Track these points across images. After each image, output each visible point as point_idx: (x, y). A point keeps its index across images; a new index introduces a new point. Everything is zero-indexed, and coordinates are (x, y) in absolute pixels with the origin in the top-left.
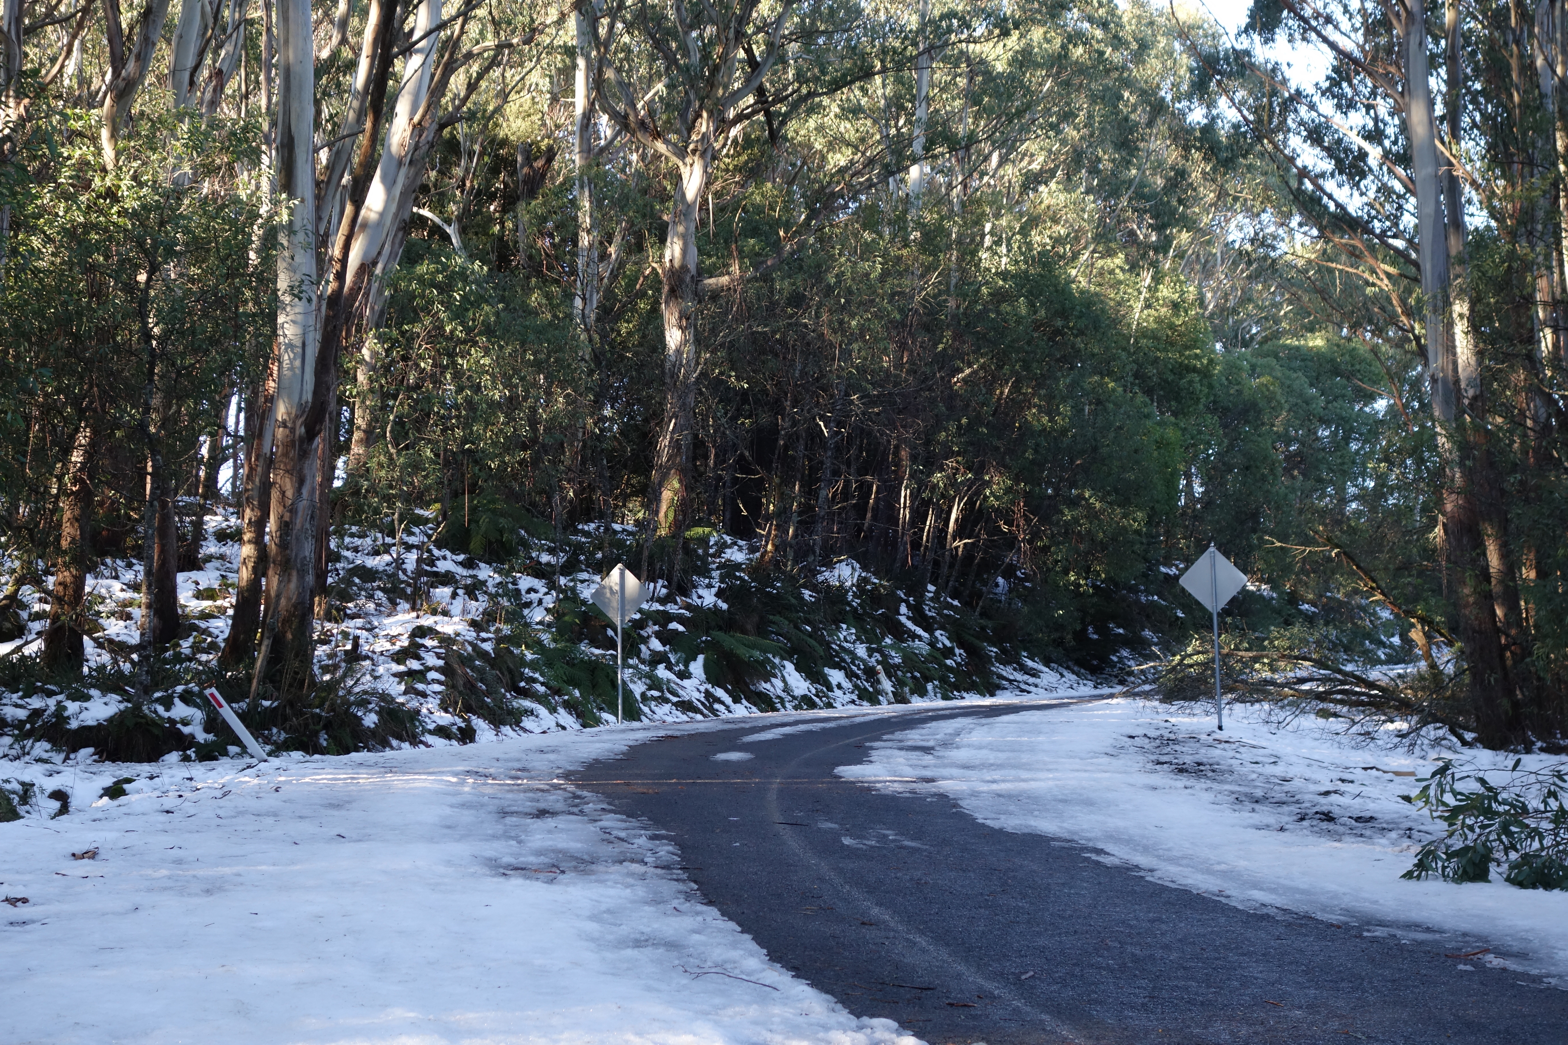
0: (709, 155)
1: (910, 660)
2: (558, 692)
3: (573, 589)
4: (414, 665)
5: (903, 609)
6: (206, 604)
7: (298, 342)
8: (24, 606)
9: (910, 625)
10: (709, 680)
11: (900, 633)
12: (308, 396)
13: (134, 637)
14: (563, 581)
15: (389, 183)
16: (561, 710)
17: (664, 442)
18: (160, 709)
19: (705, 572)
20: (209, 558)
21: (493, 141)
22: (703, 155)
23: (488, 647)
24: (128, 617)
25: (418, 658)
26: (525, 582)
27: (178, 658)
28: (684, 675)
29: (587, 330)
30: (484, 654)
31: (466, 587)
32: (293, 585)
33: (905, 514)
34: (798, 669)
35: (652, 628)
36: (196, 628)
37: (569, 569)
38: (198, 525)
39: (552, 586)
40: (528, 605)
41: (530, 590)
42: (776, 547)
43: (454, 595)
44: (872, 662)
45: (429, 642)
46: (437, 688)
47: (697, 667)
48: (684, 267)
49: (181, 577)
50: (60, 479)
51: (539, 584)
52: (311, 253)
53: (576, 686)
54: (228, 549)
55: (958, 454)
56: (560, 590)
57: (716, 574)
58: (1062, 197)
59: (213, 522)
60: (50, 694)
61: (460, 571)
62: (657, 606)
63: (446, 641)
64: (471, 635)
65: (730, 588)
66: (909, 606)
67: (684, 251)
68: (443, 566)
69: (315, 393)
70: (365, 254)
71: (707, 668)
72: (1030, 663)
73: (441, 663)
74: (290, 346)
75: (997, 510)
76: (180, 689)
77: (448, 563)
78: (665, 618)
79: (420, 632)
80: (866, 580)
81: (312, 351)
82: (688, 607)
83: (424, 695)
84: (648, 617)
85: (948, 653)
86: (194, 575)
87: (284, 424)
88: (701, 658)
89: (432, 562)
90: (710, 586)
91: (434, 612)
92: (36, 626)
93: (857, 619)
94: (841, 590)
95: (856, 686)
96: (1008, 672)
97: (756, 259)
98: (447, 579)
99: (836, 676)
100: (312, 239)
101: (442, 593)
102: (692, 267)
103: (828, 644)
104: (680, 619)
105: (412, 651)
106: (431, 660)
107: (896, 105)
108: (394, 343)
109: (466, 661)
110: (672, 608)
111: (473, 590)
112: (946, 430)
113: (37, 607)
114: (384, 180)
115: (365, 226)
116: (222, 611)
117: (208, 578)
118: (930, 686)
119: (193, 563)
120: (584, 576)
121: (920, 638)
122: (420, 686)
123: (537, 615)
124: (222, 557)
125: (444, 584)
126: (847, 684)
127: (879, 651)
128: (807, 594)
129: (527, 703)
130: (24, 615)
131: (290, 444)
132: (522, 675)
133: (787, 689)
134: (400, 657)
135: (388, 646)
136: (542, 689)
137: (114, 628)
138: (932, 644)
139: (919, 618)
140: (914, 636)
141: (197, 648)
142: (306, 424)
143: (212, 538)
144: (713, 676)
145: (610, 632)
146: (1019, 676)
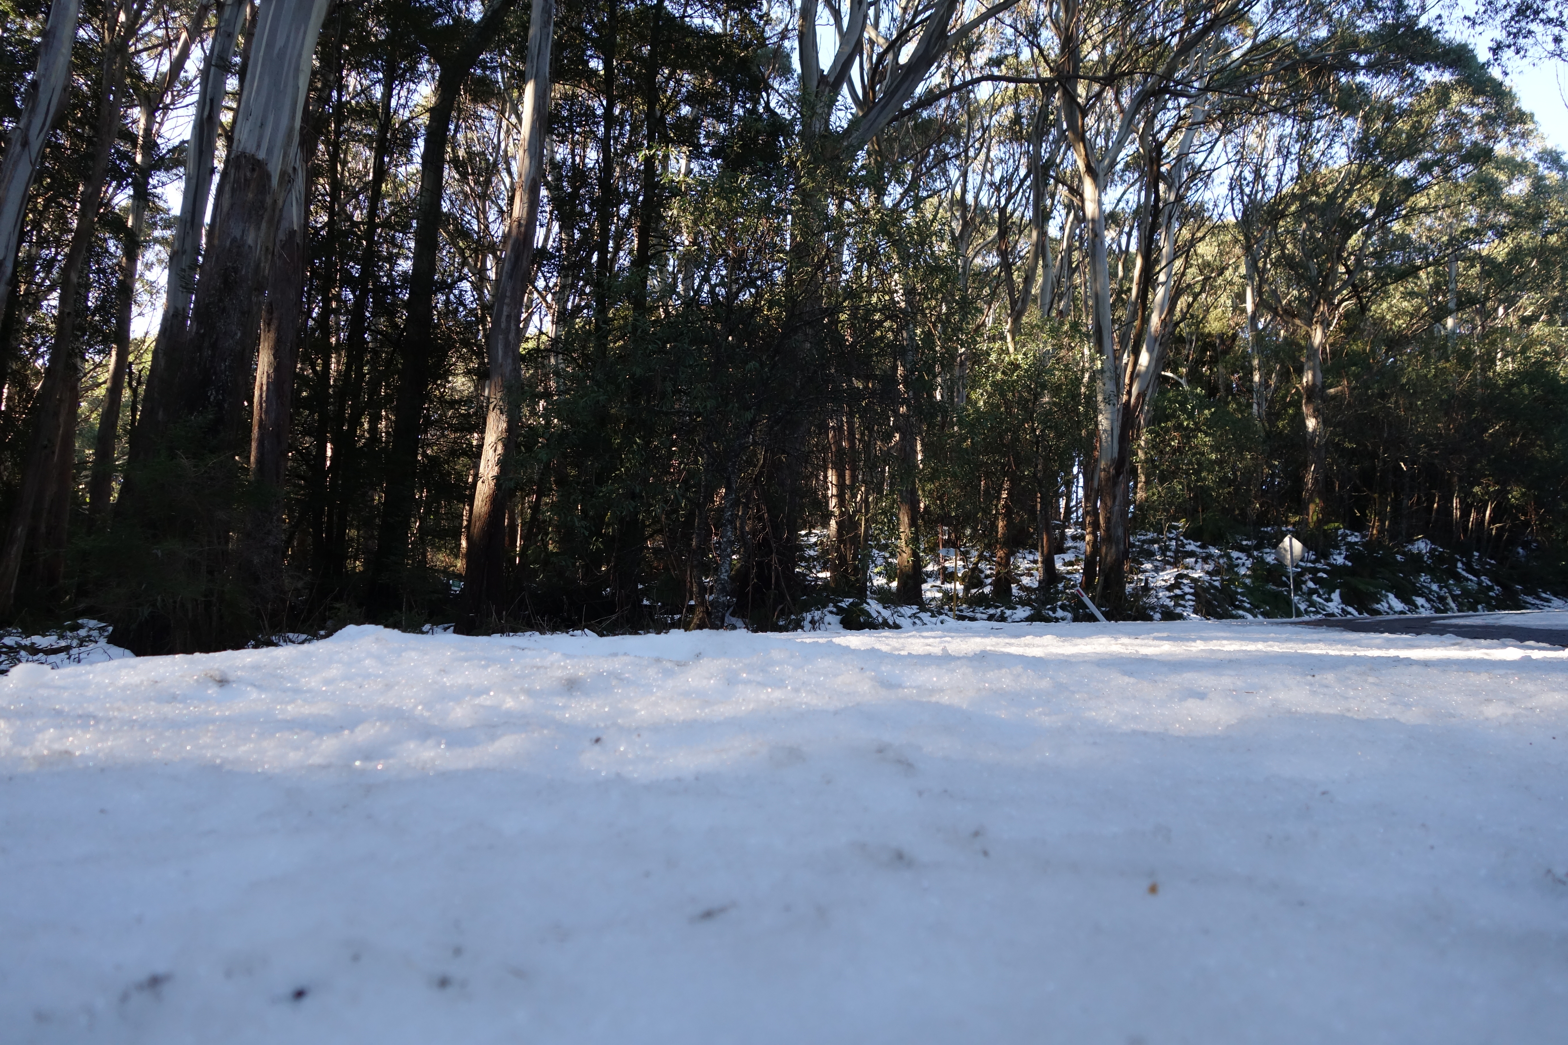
0: (1326, 324)
1: (1466, 593)
2: (1258, 607)
3: (1262, 557)
4: (1178, 592)
5: (1459, 565)
6: (1070, 568)
7: (1109, 428)
8: (982, 572)
9: (1464, 573)
10: (1343, 602)
11: (1458, 578)
12: (1116, 455)
13: (1035, 585)
14: (1255, 553)
15: (1150, 350)
16: (1260, 616)
17: (1309, 478)
18: (1051, 613)
19: (1337, 547)
20: (1069, 548)
21: (1202, 334)
22: (1322, 324)
23: (1217, 584)
24: (1032, 575)
25: (1180, 589)
26: (1235, 554)
27: (1057, 592)
28: (1329, 600)
29: (1261, 421)
30: (1215, 588)
31: (1202, 558)
32: (1113, 550)
33: (1457, 513)
34: (1396, 597)
35: (1308, 576)
36: (1065, 578)
37: (1258, 547)
38: (1063, 534)
39: (1249, 556)
40: (1237, 566)
41: (1237, 558)
42: (1379, 532)
43: (1196, 562)
44: (1442, 593)
45: (1185, 581)
46: (1191, 603)
47: (1336, 596)
48: (1314, 384)
49: (1056, 557)
50: (996, 506)
51: (1243, 556)
52: (1113, 382)
53: (1268, 604)
54: (1078, 544)
55: (1489, 475)
56: (1254, 558)
57: (1344, 548)
58: (1546, 330)
59: (1069, 532)
60: (997, 607)
61: (1198, 550)
62: (1310, 565)
63: (1194, 580)
64: (1207, 578)
65: (1352, 554)
66: (1463, 563)
67: (1314, 376)
68: (1189, 548)
69: (1119, 453)
70: (1140, 388)
71: (1342, 596)
72: (1544, 595)
73: (1192, 591)
74: (1105, 431)
75: (1516, 507)
76: (1059, 603)
77: (1192, 546)
78: (1315, 571)
79: (1180, 576)
80: (1435, 550)
81: (1117, 432)
82: (1328, 564)
83: (1184, 606)
84: (1305, 570)
85: (1491, 588)
86: (1062, 556)
87: (1104, 470)
88: (1338, 591)
89: (1183, 546)
90: (1340, 554)
91: (1187, 568)
92: (989, 581)
93: (1430, 570)
94: (1420, 555)
95: (1433, 606)
96: (1529, 599)
97: (1357, 377)
98: (1192, 554)
99: (1420, 601)
100: (1113, 375)
101: (1190, 561)
102: (1319, 383)
103: (1414, 584)
104: (1324, 571)
105: (1177, 585)
106: (1187, 590)
107: (1436, 288)
108: (1158, 435)
109: (1206, 590)
110: (1319, 566)
111: (1206, 559)
112: (1481, 462)
113: (988, 572)
114: (1148, 350)
115: (1138, 375)
116: (1077, 571)
117: (1069, 556)
118: (1480, 607)
119: (1062, 550)
120: (1268, 550)
121: (1471, 580)
122: (1182, 602)
123: (1243, 571)
124: (1075, 548)
125: (1191, 557)
126: (1427, 605)
127: (1446, 587)
128: (1399, 557)
129: (1241, 612)
130: (983, 576)
131: (1108, 479)
132: (1237, 600)
133: (1390, 607)
134: (1170, 588)
135: (1163, 583)
136: (1248, 606)
137: (1025, 580)
138: (1480, 583)
139: (1469, 569)
140: (1467, 579)
141: (1065, 587)
142: (1115, 469)
143: (1069, 540)
144: (1345, 600)
145: (1284, 579)
146: (1538, 602)
